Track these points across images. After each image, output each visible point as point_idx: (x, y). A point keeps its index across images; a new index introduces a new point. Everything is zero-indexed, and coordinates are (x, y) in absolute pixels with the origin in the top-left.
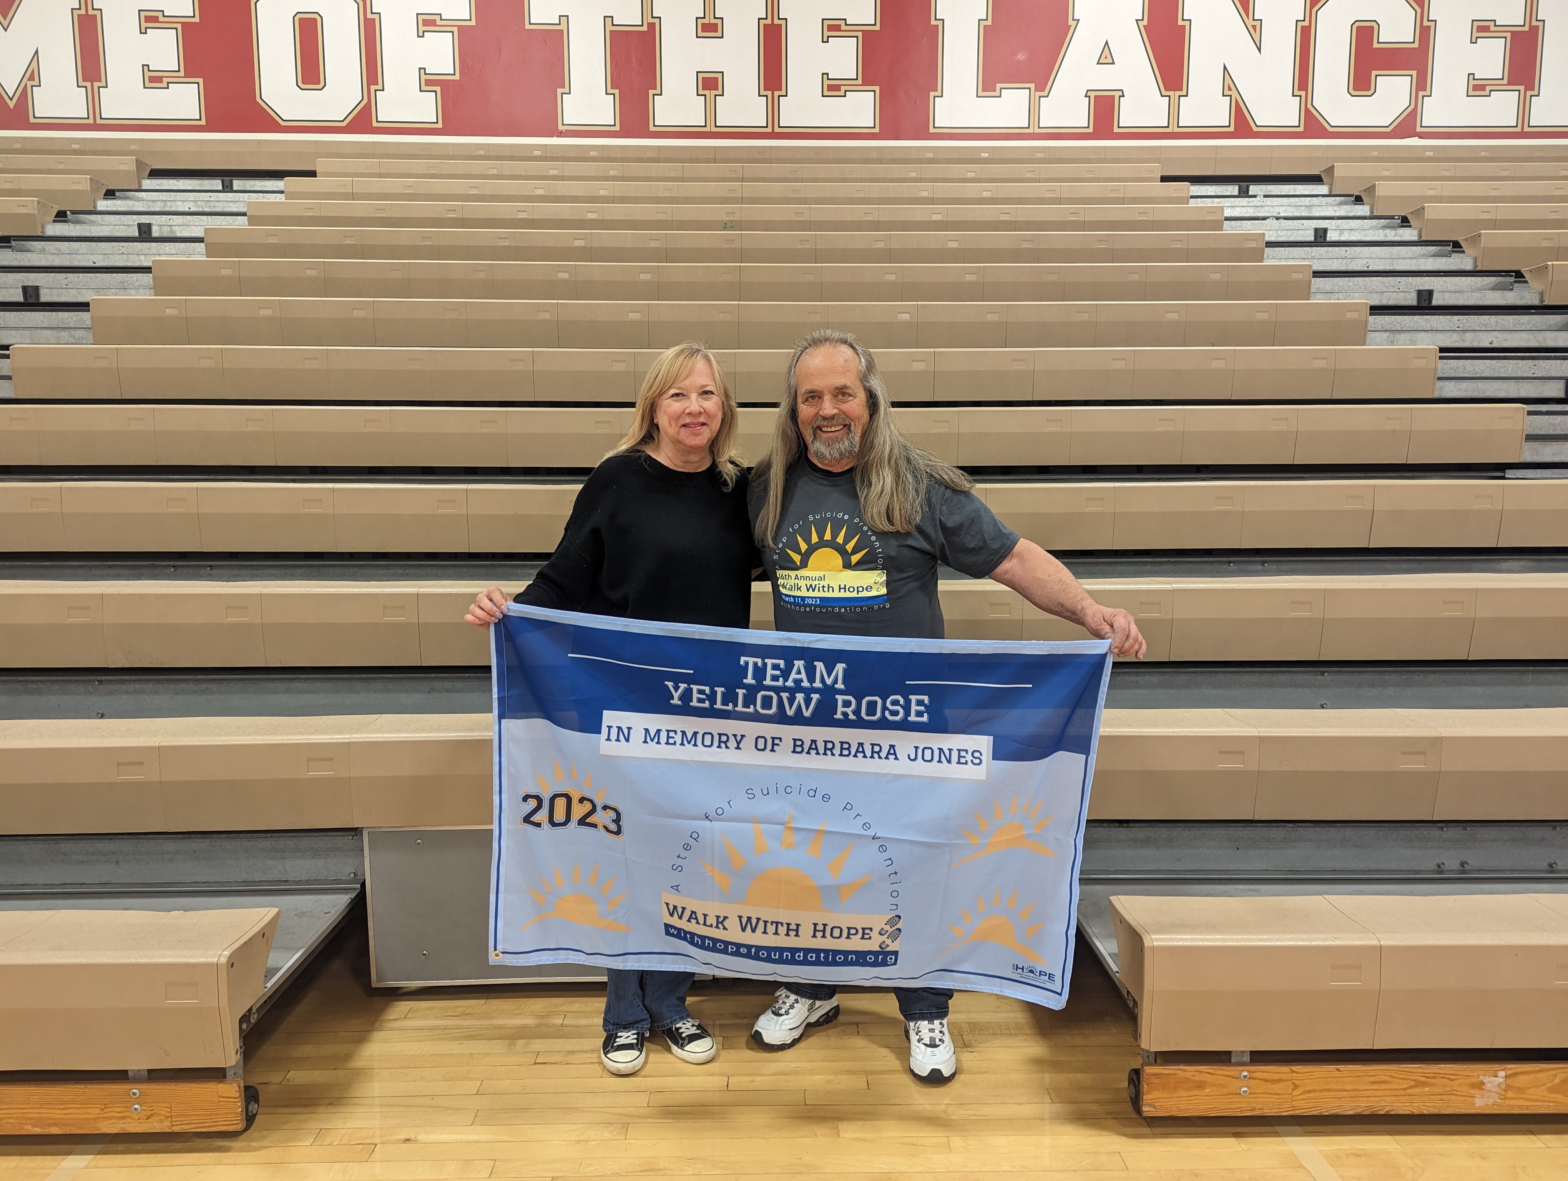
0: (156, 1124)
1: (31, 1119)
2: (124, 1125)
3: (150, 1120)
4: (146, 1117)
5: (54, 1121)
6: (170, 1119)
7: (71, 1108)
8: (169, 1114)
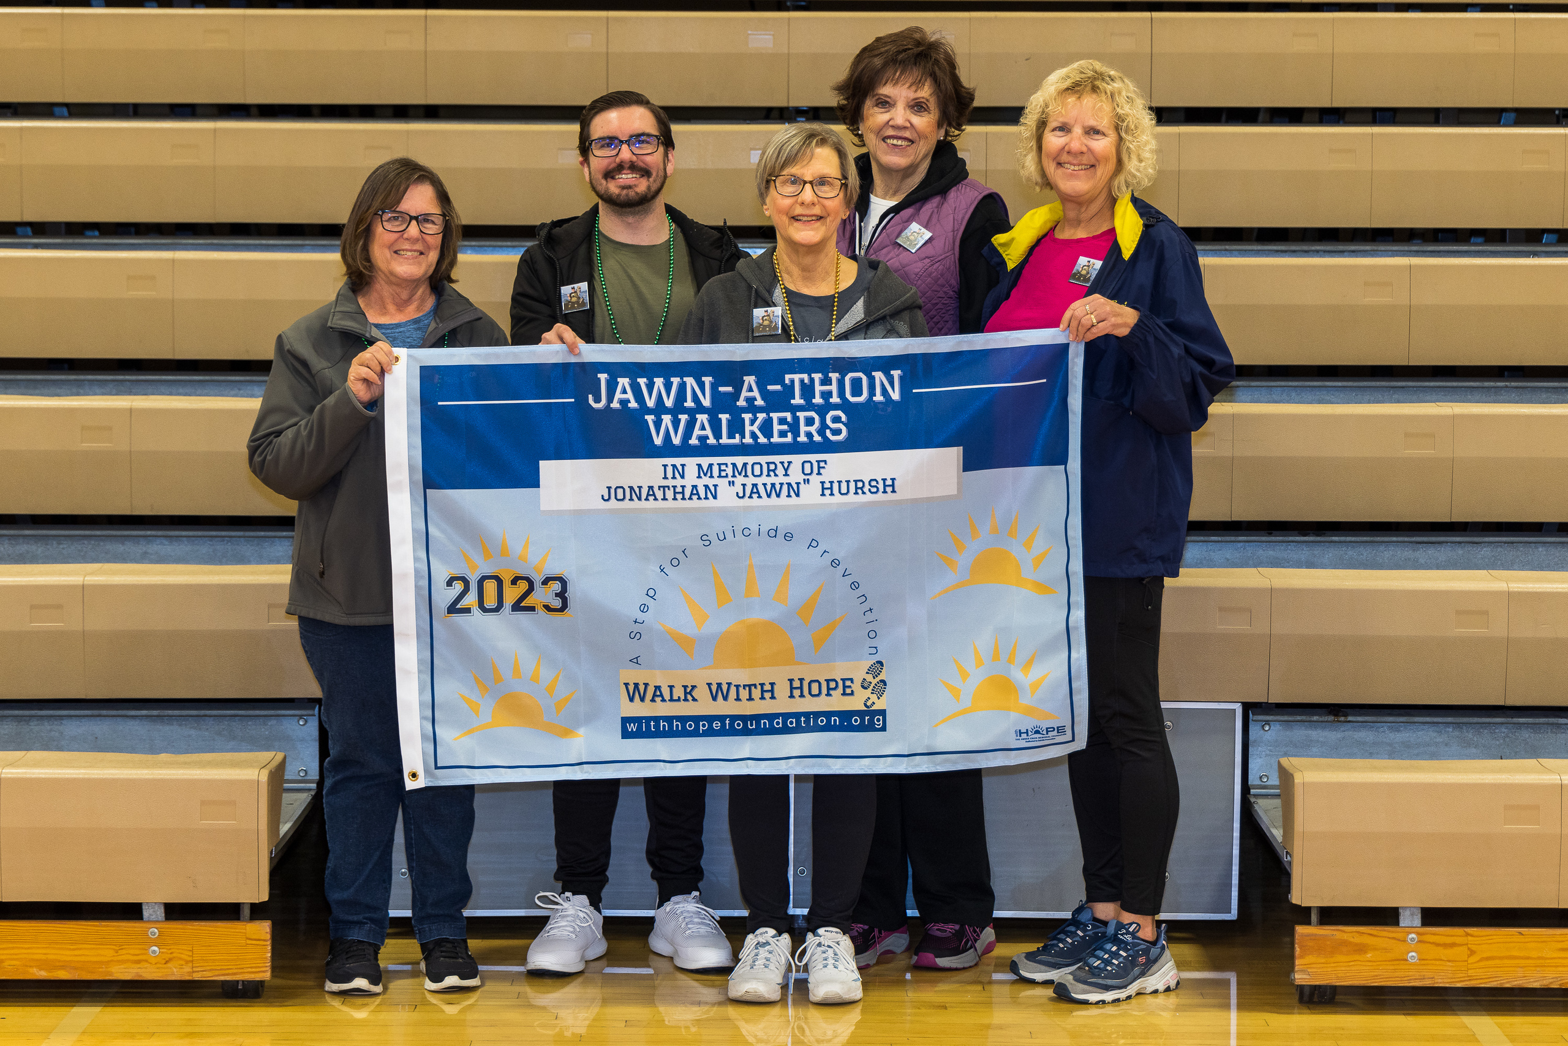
0: (175, 970)
1: (37, 960)
2: (139, 970)
3: (169, 965)
4: (164, 961)
5: (61, 964)
6: (190, 965)
7: (81, 949)
8: (191, 959)
